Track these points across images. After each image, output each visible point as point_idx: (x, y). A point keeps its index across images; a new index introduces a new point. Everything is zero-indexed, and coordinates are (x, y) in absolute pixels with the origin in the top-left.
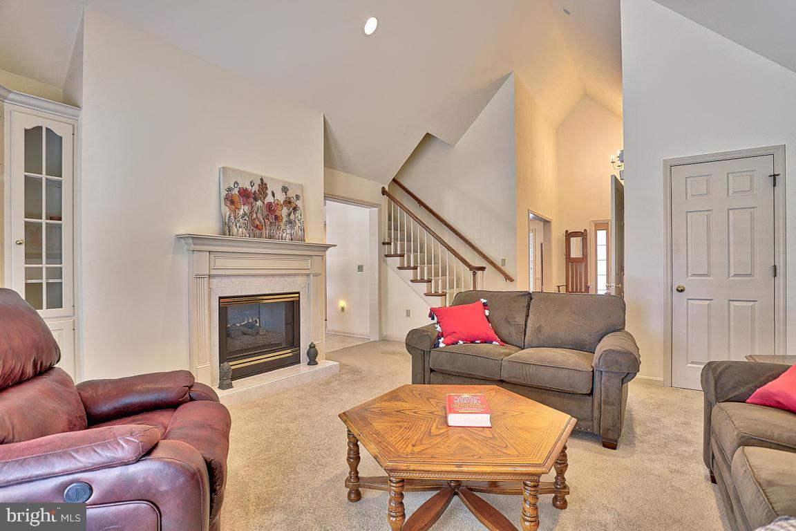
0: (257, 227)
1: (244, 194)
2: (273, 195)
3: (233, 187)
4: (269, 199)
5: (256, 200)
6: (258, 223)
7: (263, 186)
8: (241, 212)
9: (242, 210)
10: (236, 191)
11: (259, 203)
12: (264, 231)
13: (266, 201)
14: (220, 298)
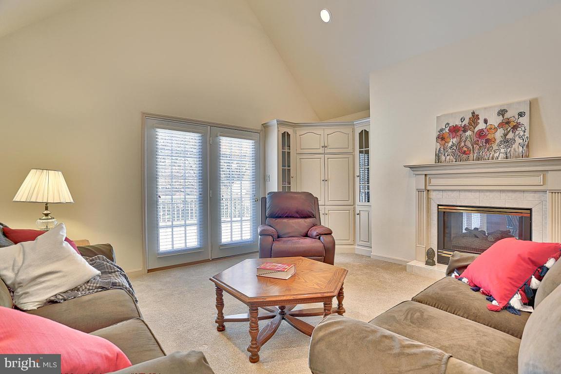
0: (464, 153)
1: (454, 130)
2: (486, 121)
3: (444, 128)
4: (481, 126)
5: (465, 131)
6: (466, 149)
7: (475, 117)
8: (451, 144)
9: (451, 142)
10: (447, 130)
11: (469, 133)
12: (471, 155)
13: (476, 129)
14: (439, 205)
